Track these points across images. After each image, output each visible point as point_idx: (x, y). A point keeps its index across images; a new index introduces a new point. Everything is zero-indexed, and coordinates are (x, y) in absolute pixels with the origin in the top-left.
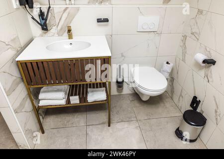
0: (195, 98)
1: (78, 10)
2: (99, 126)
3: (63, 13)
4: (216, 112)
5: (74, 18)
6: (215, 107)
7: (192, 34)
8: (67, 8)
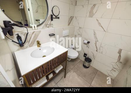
0: (85, 54)
1: (40, 32)
2: (61, 80)
3: (32, 35)
4: (93, 56)
5: (38, 36)
6: (93, 55)
7: (79, 34)
8: (34, 32)
